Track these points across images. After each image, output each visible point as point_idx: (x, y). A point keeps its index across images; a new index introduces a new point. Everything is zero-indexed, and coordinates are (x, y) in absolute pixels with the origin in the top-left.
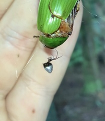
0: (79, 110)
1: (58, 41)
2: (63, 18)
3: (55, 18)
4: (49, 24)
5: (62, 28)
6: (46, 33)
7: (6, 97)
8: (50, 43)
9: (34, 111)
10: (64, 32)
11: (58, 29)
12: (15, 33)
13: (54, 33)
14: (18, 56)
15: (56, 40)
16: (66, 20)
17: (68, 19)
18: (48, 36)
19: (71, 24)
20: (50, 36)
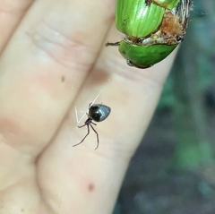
0: (164, 202)
1: (156, 52)
2: (169, 7)
3: (152, 4)
4: (139, 17)
5: (166, 25)
6: (134, 35)
7: (37, 160)
8: (141, 55)
9: (91, 188)
10: (169, 35)
11: (158, 29)
12: (57, 34)
13: (149, 36)
14: (63, 79)
15: (153, 50)
16: (174, 10)
17: (177, 9)
18: (138, 41)
19: (184, 19)
20: (141, 41)
